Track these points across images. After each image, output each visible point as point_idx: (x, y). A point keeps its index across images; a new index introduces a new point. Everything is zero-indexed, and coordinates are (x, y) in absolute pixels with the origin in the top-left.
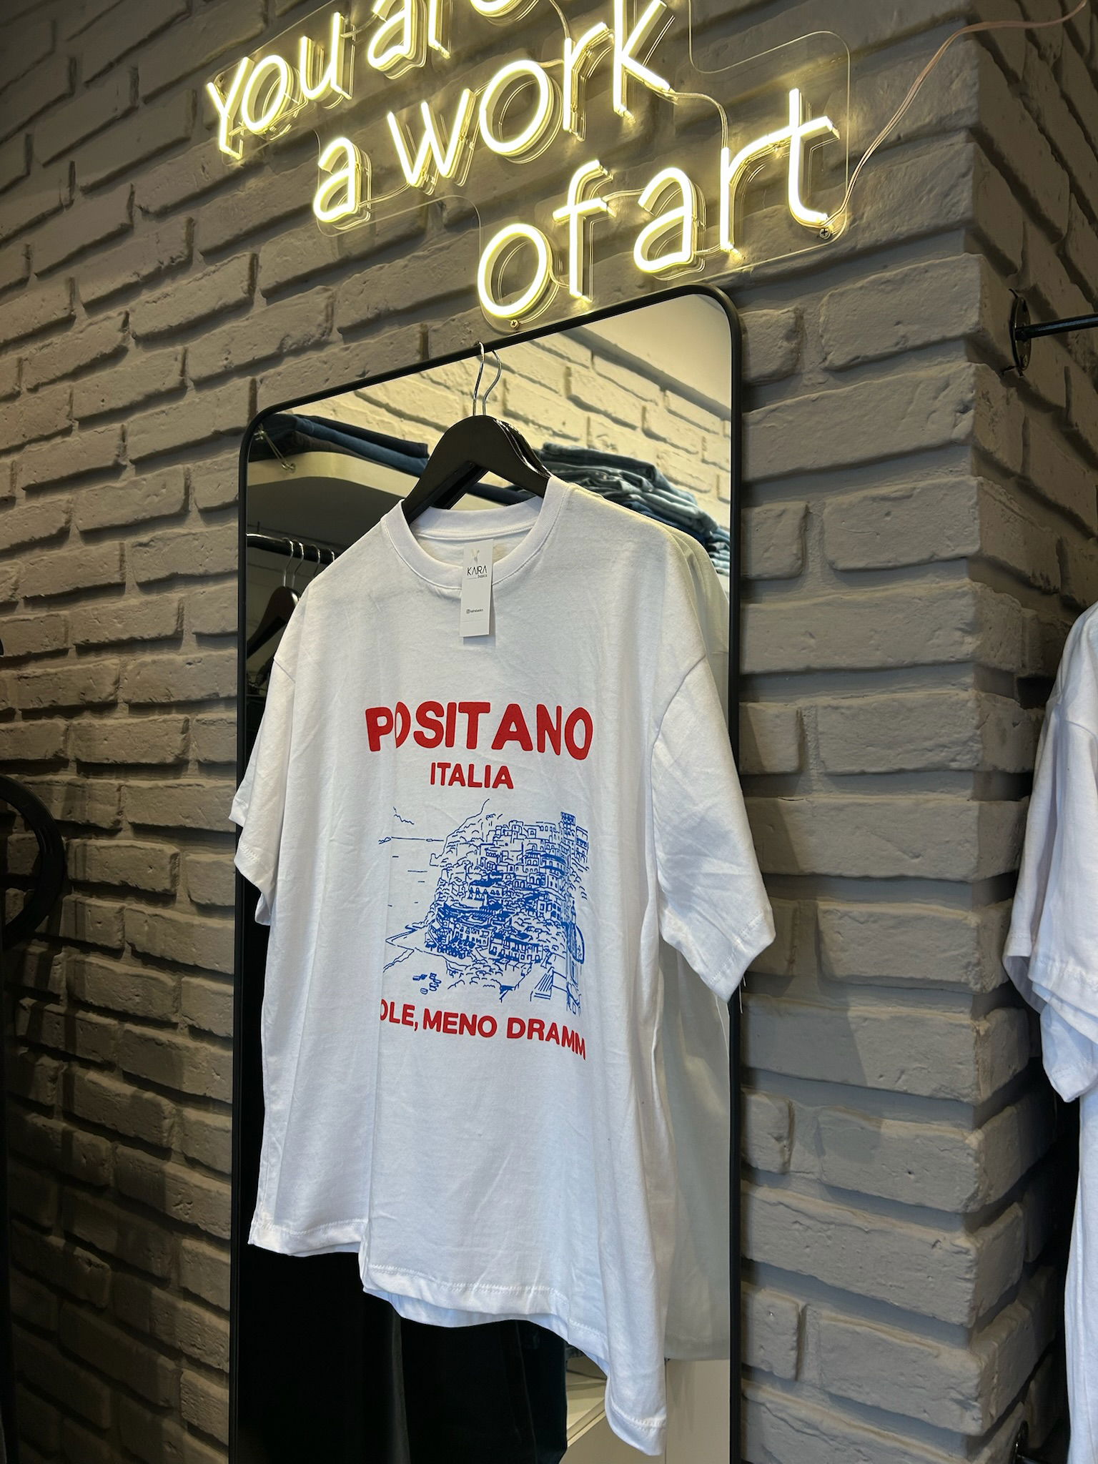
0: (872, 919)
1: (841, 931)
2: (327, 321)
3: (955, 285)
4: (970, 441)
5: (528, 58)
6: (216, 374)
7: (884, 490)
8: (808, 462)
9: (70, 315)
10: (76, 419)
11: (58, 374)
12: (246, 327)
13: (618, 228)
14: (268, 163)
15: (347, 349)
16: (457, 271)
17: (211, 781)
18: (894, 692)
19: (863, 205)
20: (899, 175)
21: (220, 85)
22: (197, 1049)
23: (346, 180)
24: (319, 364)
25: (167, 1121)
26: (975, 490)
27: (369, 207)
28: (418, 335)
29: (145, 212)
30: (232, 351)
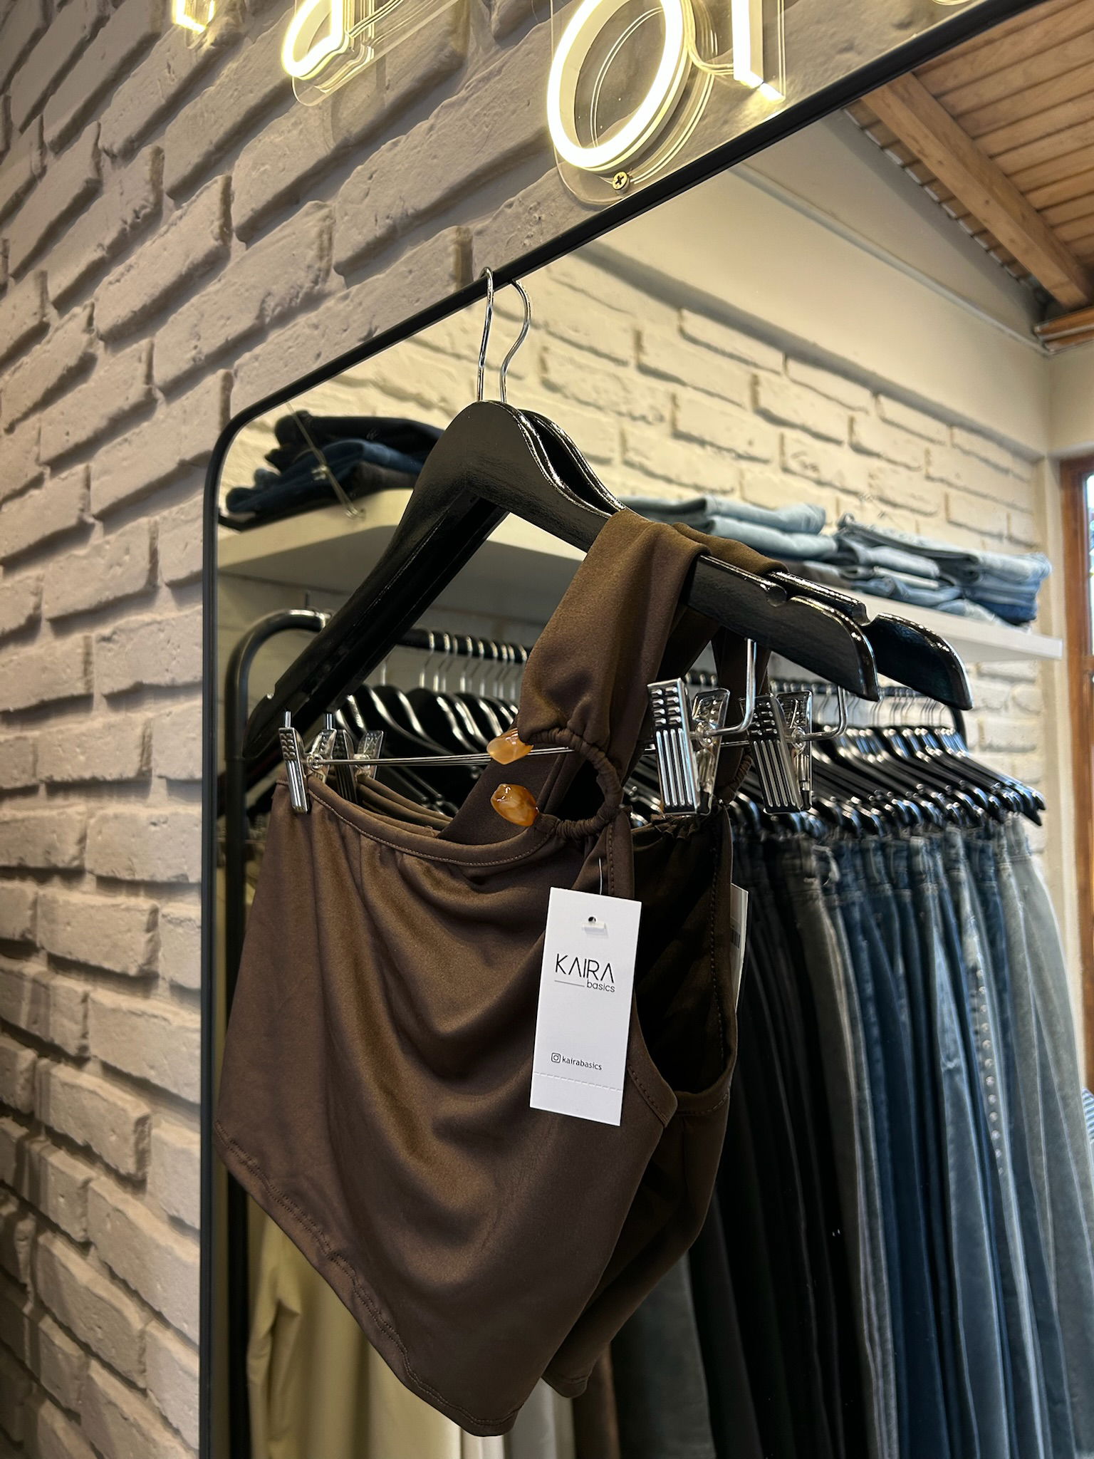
2: (321, 258)
6: (185, 373)
9: (41, 322)
10: (45, 463)
11: (30, 404)
12: (217, 292)
14: (246, 33)
15: (346, 297)
16: (514, 112)
24: (307, 331)
27: (370, 30)
28: (452, 248)
29: (112, 155)
30: (202, 335)
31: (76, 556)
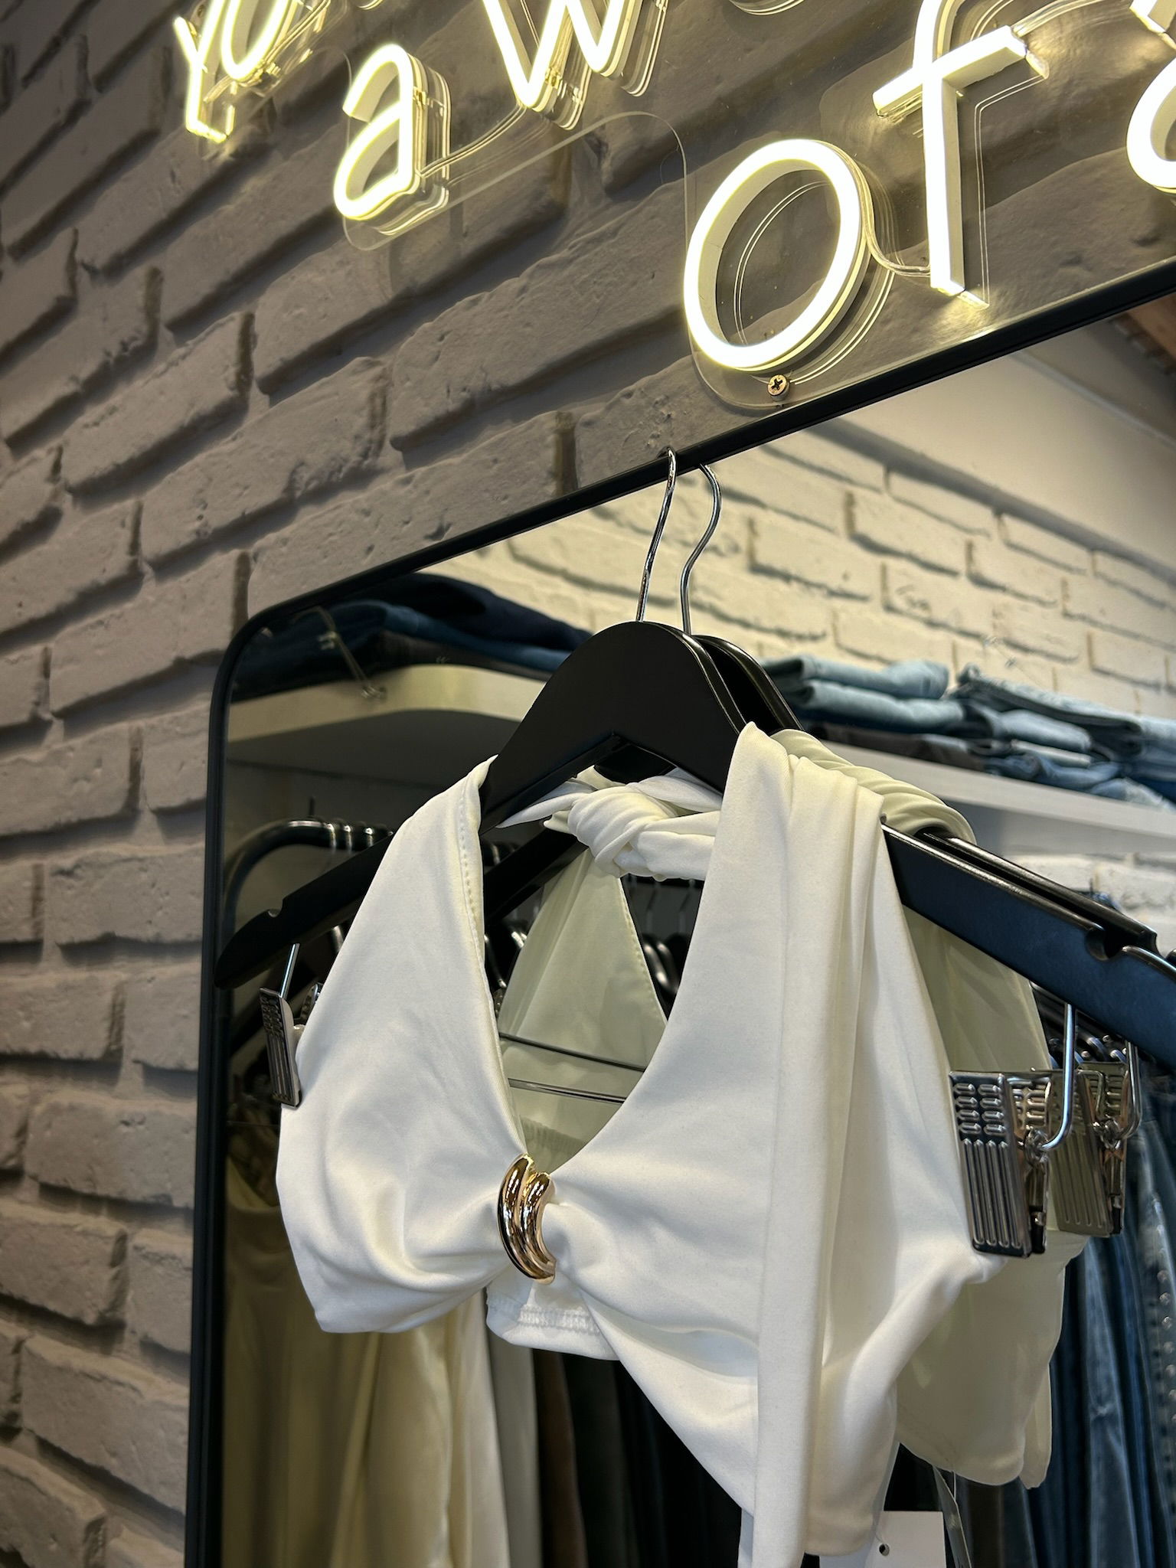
2: (372, 427)
6: (184, 548)
12: (231, 454)
15: (407, 481)
16: (634, 283)
23: (395, 128)
24: (355, 517)
27: (445, 174)
28: (551, 438)
29: (92, 271)
30: (209, 502)
31: (27, 762)
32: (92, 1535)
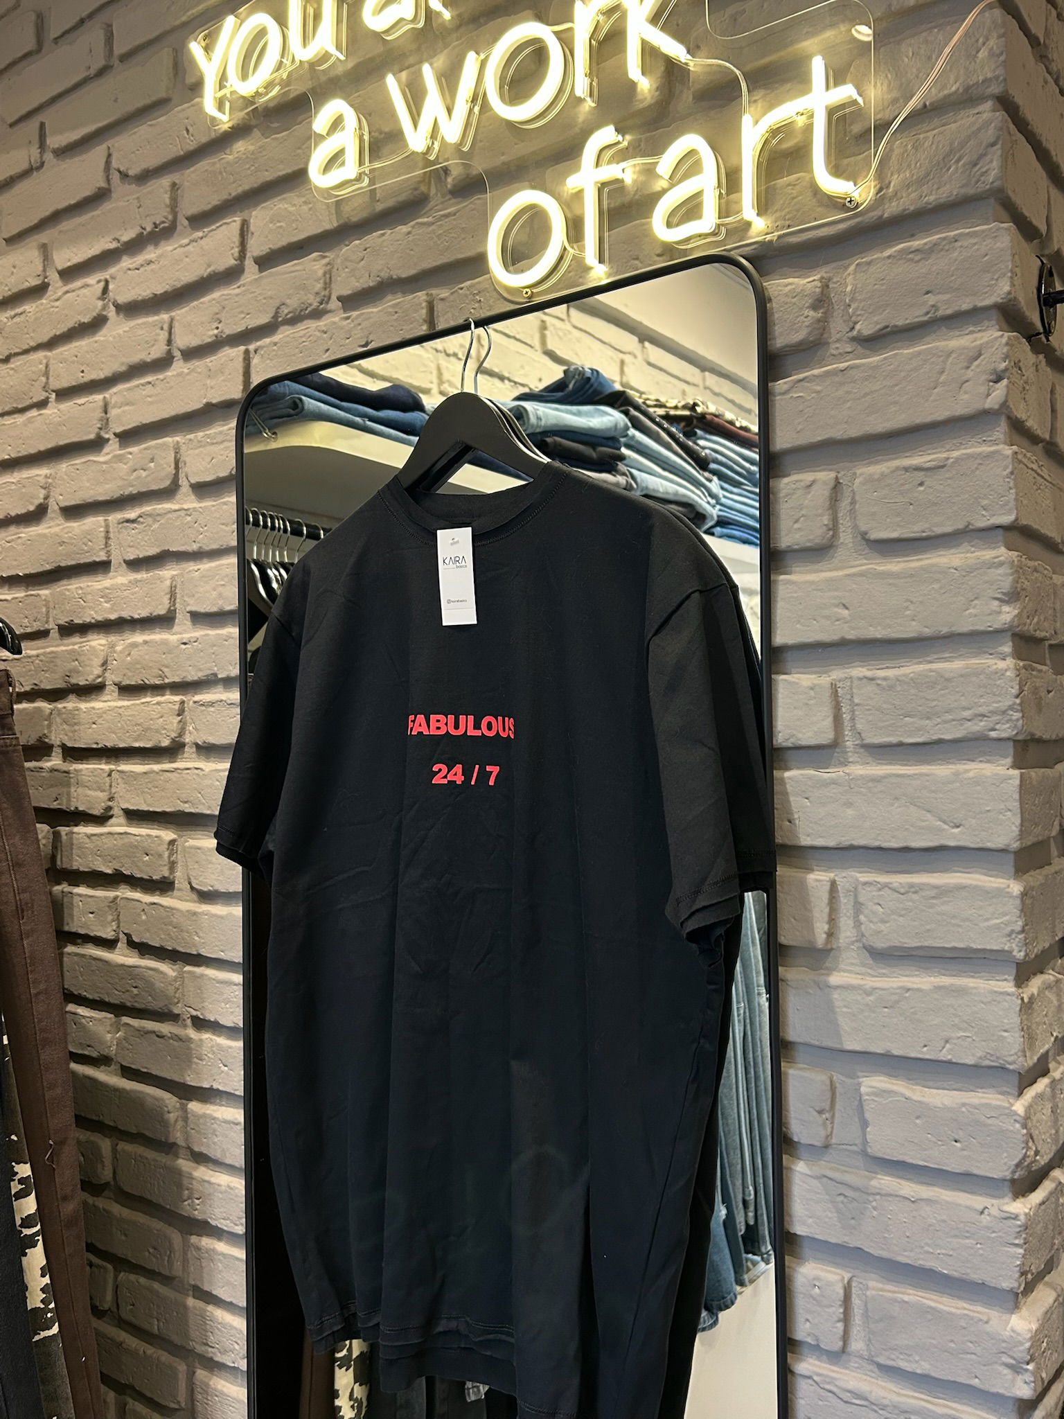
0: (913, 890)
1: (881, 903)
2: (325, 289)
3: (986, 255)
4: (1004, 410)
5: (536, 21)
6: (206, 344)
7: (916, 460)
8: (838, 433)
9: (44, 282)
10: (53, 391)
11: (33, 344)
12: (237, 295)
13: (634, 195)
14: (256, 126)
15: (348, 318)
16: (464, 239)
17: (210, 764)
18: (931, 662)
19: (889, 175)
20: (926, 144)
21: (203, 44)
22: (201, 1040)
23: (344, 143)
24: (318, 334)
25: (171, 1115)
26: (1010, 460)
27: (367, 172)
28: (424, 304)
29: (124, 176)
30: (223, 320)
31: (95, 462)
32: (171, 847)
